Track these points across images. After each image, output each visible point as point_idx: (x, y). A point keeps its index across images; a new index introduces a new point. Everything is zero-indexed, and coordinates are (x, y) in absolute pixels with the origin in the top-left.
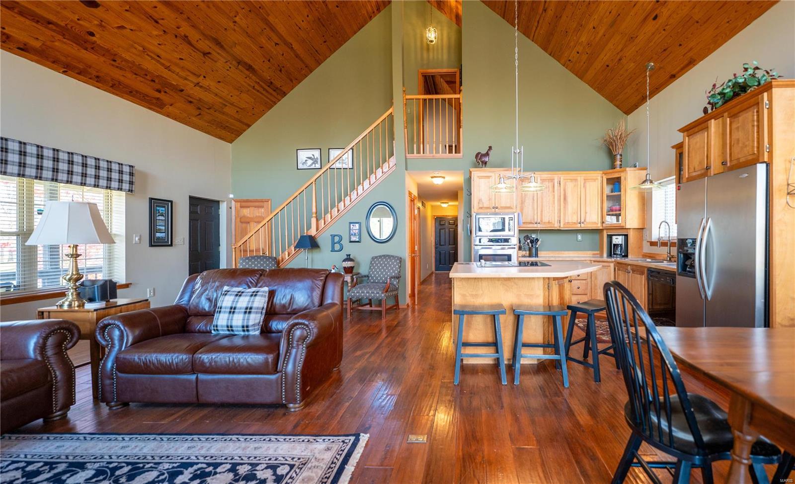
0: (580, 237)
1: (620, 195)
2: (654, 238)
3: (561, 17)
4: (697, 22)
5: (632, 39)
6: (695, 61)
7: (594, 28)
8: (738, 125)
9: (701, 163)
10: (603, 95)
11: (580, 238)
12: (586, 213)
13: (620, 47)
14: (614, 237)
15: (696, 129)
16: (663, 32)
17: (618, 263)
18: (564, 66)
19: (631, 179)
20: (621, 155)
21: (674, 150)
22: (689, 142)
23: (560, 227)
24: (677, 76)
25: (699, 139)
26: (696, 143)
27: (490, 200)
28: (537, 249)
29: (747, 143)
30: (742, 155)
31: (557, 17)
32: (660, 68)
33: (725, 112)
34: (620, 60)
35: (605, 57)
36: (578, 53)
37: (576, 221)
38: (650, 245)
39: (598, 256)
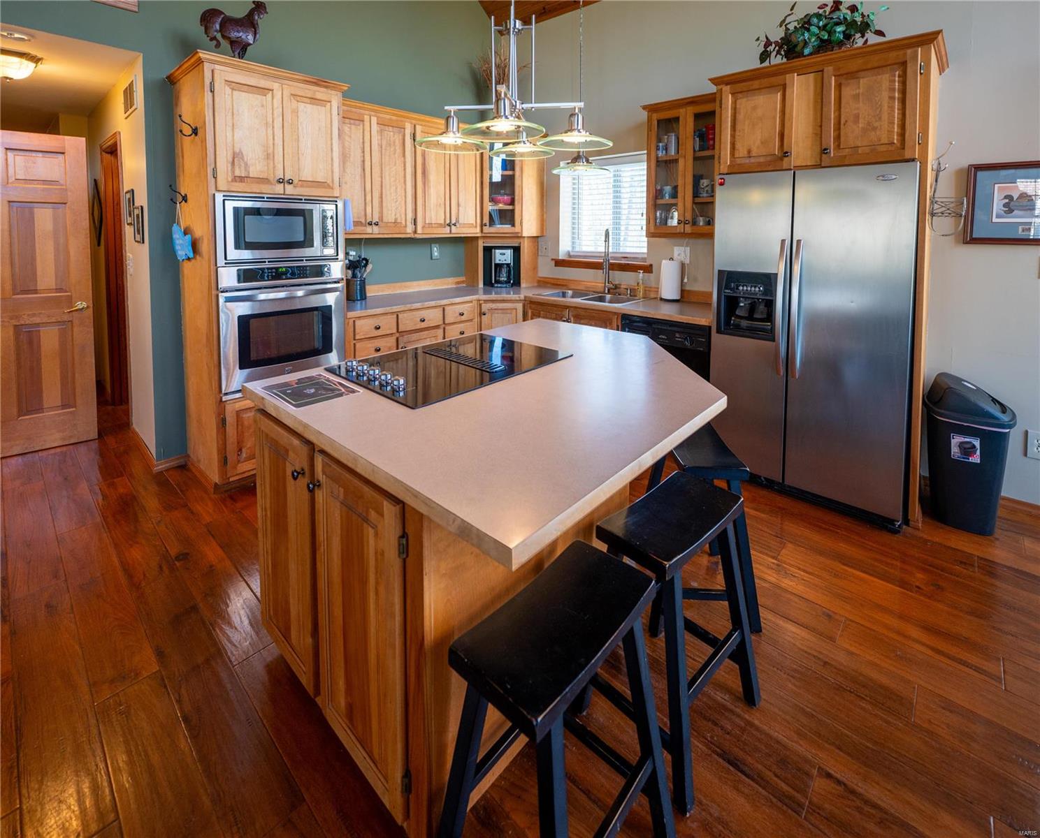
0: (435, 251)
1: (513, 176)
2: (563, 253)
8: (857, 91)
9: (765, 143)
11: (436, 254)
14: (496, 252)
15: (755, 84)
17: (535, 302)
22: (735, 103)
23: (415, 232)
25: (760, 103)
27: (267, 157)
28: (363, 283)
30: (864, 141)
37: (442, 222)
38: (555, 266)
39: (464, 285)
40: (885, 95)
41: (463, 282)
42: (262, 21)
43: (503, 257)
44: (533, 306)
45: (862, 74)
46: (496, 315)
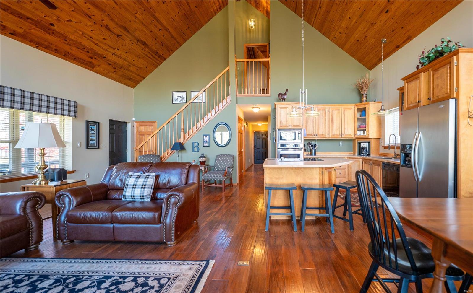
0: (341, 143)
1: (366, 118)
2: (386, 144)
3: (330, 12)
4: (413, 14)
5: (373, 24)
6: (411, 37)
7: (350, 18)
8: (438, 76)
9: (415, 98)
10: (355, 58)
12: (345, 129)
13: (366, 29)
14: (362, 144)
15: (412, 78)
16: (392, 20)
17: (364, 159)
18: (331, 41)
19: (372, 108)
20: (366, 94)
21: (399, 91)
22: (407, 86)
23: (329, 137)
24: (400, 46)
25: (414, 84)
26: (412, 87)
27: (287, 121)
28: (315, 151)
29: (443, 87)
30: (440, 94)
31: (327, 12)
32: (390, 42)
33: (430, 68)
34: (366, 37)
35: (357, 35)
36: (340, 33)
37: (339, 134)
38: (384, 149)
39: (352, 154)
40: (445, 75)
42: (287, 93)
43: (364, 145)
45: (439, 69)
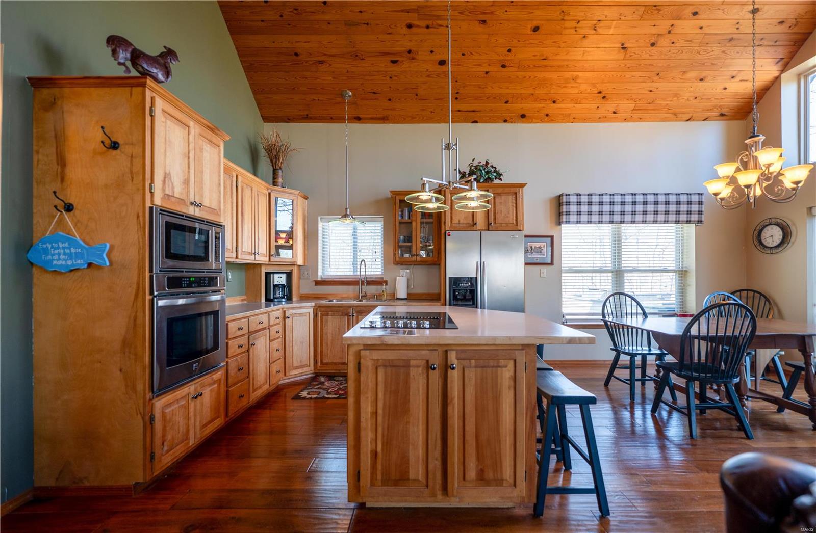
5: (355, 56)
6: (388, 119)
9: (466, 218)
12: (259, 239)
14: (274, 276)
16: (388, 78)
23: (237, 258)
27: (184, 182)
29: (508, 215)
30: (504, 221)
32: (354, 103)
35: (303, 43)
37: (250, 251)
38: (316, 285)
39: (246, 302)
40: (510, 204)
41: (245, 300)
43: (280, 279)
44: (323, 309)
45: (502, 194)
46: (296, 318)
